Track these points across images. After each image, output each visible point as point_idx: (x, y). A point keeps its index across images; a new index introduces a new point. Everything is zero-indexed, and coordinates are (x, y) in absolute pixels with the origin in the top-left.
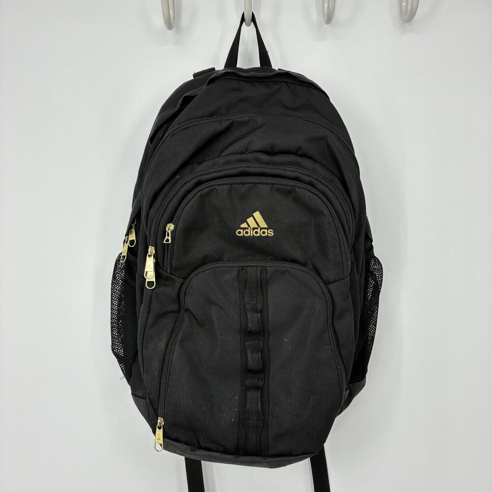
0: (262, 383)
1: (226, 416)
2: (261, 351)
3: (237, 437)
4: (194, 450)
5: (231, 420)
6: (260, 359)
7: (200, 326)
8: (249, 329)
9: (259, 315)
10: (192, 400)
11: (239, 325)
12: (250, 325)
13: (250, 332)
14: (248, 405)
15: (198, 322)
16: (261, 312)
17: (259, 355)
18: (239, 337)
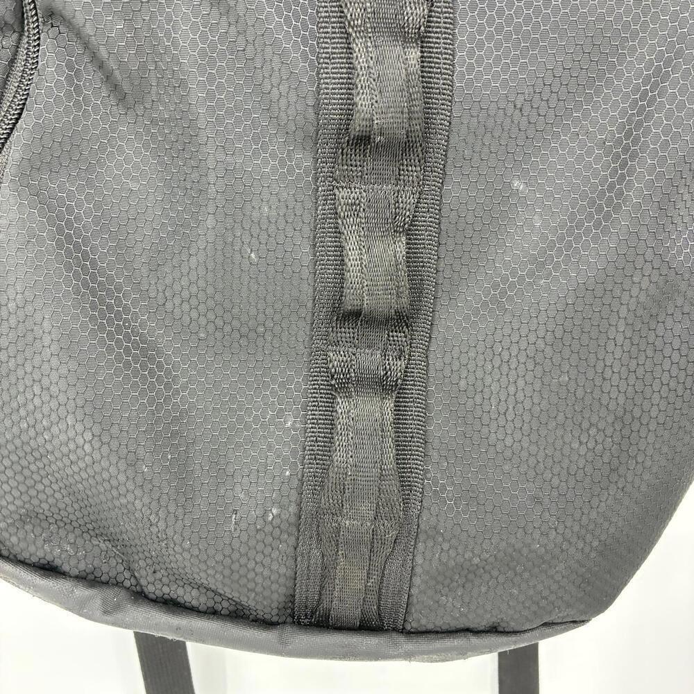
0: (402, 364)
1: (242, 496)
2: (408, 233)
3: (290, 573)
4: (117, 608)
5: (266, 512)
6: (402, 267)
7: (122, 99)
8: (357, 126)
9: (414, 54)
10: (88, 436)
11: (311, 102)
12: (363, 101)
13: (363, 141)
14: (338, 457)
15: (108, 78)
16: (422, 39)
17: (401, 247)
18: (308, 163)
